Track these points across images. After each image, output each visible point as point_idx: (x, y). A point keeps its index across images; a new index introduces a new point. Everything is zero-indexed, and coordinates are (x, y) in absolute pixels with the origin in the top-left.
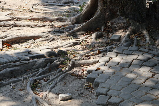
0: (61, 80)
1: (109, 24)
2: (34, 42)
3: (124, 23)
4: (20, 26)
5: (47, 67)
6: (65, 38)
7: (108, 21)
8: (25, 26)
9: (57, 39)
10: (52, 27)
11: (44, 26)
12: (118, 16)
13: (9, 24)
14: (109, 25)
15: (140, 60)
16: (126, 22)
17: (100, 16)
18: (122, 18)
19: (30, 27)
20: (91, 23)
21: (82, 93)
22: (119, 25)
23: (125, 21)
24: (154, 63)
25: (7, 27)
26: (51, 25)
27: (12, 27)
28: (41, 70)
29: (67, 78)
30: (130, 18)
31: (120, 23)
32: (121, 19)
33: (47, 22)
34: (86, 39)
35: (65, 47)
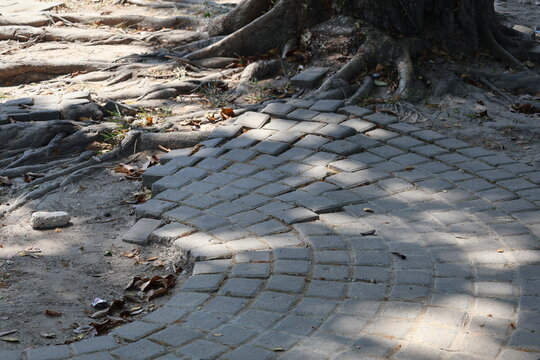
0: (75, 180)
1: (306, 38)
2: (68, 83)
3: (346, 35)
4: (59, 39)
5: (49, 146)
6: (164, 75)
7: (306, 28)
8: (73, 41)
9: (140, 76)
10: (153, 45)
11: (128, 41)
12: (336, 14)
13: (27, 32)
14: (306, 40)
15: (323, 136)
16: (353, 33)
17: (284, 13)
18: (344, 20)
19: (87, 43)
20: (253, 33)
21: (108, 215)
22: (332, 40)
23: (350, 30)
24: (356, 145)
25: (21, 40)
26: (151, 40)
27: (37, 42)
28: (28, 153)
29: (98, 177)
30: (368, 21)
31: (336, 36)
32: (340, 24)
33: (146, 30)
34: (224, 77)
35: (147, 97)
